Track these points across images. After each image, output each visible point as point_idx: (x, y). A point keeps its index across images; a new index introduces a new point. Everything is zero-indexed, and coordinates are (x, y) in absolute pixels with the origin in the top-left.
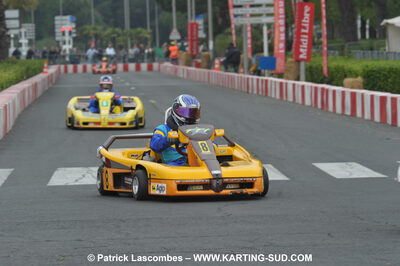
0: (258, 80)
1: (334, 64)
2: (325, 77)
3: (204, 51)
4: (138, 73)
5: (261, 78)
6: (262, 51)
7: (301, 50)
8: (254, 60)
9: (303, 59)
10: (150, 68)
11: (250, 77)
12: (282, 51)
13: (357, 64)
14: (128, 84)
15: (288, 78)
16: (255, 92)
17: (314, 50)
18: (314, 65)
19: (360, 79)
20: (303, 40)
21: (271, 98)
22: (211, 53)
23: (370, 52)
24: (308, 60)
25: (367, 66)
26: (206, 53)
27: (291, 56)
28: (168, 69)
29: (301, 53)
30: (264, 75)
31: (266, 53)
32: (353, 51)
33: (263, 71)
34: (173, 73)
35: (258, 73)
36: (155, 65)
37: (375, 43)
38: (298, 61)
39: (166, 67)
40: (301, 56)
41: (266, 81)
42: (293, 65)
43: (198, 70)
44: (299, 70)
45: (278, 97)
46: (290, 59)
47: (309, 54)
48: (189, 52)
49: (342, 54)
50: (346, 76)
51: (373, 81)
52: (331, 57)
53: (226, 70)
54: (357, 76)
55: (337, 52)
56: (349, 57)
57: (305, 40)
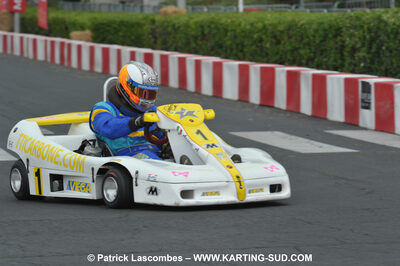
19: (88, 32)
24: (23, 11)
25: (96, 19)
29: (15, 4)
47: (24, 4)
51: (103, 33)
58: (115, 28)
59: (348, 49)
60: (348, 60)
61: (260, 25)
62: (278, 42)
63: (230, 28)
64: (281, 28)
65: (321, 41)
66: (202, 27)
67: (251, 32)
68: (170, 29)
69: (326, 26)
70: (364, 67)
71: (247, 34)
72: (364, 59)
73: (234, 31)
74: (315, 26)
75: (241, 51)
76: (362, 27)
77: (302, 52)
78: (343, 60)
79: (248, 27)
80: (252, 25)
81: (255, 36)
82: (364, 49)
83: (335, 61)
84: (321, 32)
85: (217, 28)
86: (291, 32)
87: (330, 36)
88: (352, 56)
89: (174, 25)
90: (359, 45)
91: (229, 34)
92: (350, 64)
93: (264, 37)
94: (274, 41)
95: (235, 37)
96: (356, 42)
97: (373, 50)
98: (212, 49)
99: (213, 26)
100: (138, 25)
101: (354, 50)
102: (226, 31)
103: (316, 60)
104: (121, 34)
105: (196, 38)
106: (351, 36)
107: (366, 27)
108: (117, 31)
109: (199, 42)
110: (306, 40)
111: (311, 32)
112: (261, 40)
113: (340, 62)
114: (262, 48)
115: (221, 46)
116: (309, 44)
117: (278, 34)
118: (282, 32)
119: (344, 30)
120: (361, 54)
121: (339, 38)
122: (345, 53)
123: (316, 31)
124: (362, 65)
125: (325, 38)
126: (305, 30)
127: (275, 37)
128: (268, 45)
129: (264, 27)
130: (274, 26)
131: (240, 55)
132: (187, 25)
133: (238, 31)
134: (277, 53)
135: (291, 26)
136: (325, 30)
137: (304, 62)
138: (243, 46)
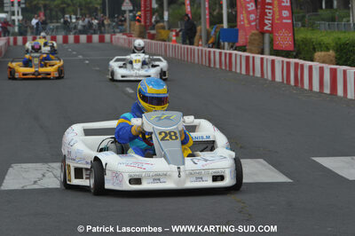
0: (220, 53)
1: (300, 36)
3: (157, 22)
4: (90, 44)
5: (223, 51)
6: (221, 22)
7: (266, 22)
8: (213, 32)
9: (267, 31)
10: (102, 40)
11: (212, 50)
13: (327, 36)
14: (81, 57)
16: (218, 66)
21: (236, 73)
22: (166, 24)
26: (161, 24)
28: (122, 41)
31: (225, 25)
34: (126, 45)
35: (217, 45)
36: (107, 37)
38: (263, 33)
39: (118, 38)
40: (266, 28)
41: (230, 54)
42: (257, 37)
43: (153, 42)
44: (263, 43)
45: (244, 72)
48: (143, 23)
50: (314, 50)
53: (184, 42)
54: (328, 50)
57: (269, 11)
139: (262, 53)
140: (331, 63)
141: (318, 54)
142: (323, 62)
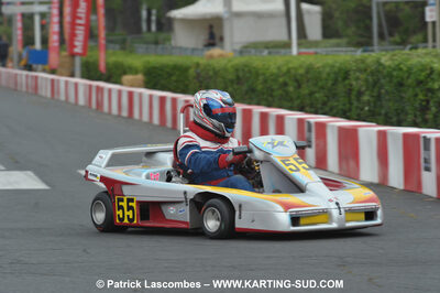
0: (27, 76)
1: (112, 59)
2: (102, 74)
6: (33, 43)
7: (76, 43)
8: (25, 53)
9: (78, 54)
12: (56, 44)
13: (137, 60)
15: (62, 75)
16: (24, 89)
17: (91, 44)
18: (91, 60)
19: (140, 77)
20: (78, 32)
21: (41, 96)
23: (153, 46)
24: (83, 54)
25: (149, 62)
27: (65, 50)
29: (75, 47)
30: (35, 70)
31: (38, 46)
32: (136, 45)
33: (34, 66)
35: (29, 68)
37: (162, 36)
38: (73, 55)
40: (77, 50)
41: (36, 77)
42: (67, 60)
44: (73, 65)
45: (49, 95)
46: (65, 53)
47: (85, 47)
49: (123, 48)
50: (125, 73)
51: (155, 78)
52: (110, 51)
54: (137, 73)
55: (117, 46)
56: (131, 52)
57: (80, 33)
58: (168, 73)
59: (354, 93)
60: (355, 104)
61: (284, 69)
62: (299, 86)
63: (260, 72)
64: (302, 71)
65: (333, 85)
66: (237, 70)
67: (278, 76)
68: (211, 73)
69: (336, 69)
70: (369, 111)
71: (275, 77)
72: (368, 103)
73: (264, 74)
74: (327, 70)
75: (271, 96)
76: (366, 70)
77: (317, 95)
78: (351, 104)
79: (275, 71)
80: (279, 68)
81: (281, 80)
82: (367, 93)
83: (344, 105)
84: (332, 76)
85: (250, 72)
86: (309, 76)
87: (340, 79)
88: (358, 100)
89: (214, 69)
90: (363, 89)
91: (261, 78)
92: (357, 107)
93: (287, 80)
94: (296, 84)
95: (265, 81)
96: (361, 86)
97: (375, 94)
98: (247, 93)
99: (246, 69)
100: (186, 69)
101: (360, 94)
102: (257, 74)
103: (330, 104)
104: (174, 78)
105: (232, 82)
106: (357, 79)
107: (369, 70)
108: (170, 75)
109: (236, 86)
110: (320, 84)
111: (324, 76)
112: (285, 84)
113: (348, 106)
114: (287, 93)
115: (253, 90)
116: (322, 88)
117: (298, 77)
118: (301, 75)
119: (351, 73)
120: (366, 98)
121: (347, 82)
122: (353, 97)
123: (329, 74)
124: (367, 108)
125: (335, 82)
126: (320, 73)
127: (297, 81)
128: (291, 89)
129: (289, 71)
130: (295, 69)
131: (270, 99)
132: (225, 69)
133: (268, 75)
134: (298, 97)
135: (309, 69)
136: (335, 73)
137: (319, 106)
138: (272, 90)
139: (72, 75)
140: (139, 86)
141: (126, 78)
142: (132, 86)
